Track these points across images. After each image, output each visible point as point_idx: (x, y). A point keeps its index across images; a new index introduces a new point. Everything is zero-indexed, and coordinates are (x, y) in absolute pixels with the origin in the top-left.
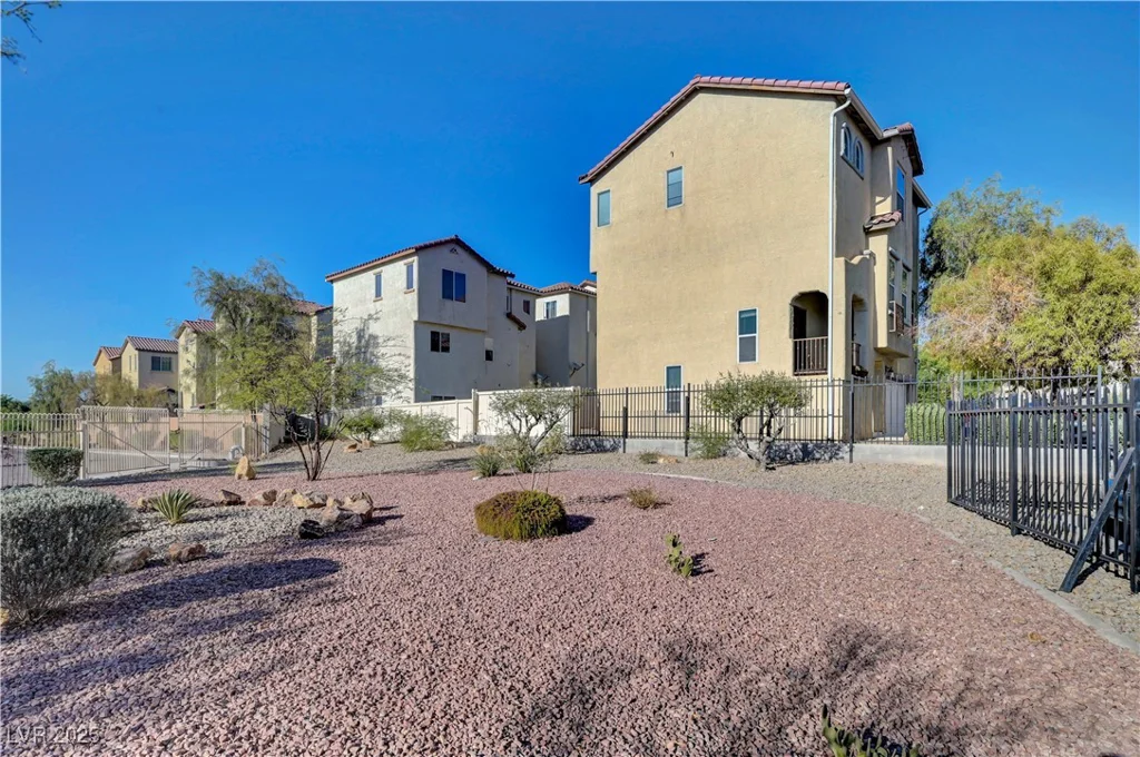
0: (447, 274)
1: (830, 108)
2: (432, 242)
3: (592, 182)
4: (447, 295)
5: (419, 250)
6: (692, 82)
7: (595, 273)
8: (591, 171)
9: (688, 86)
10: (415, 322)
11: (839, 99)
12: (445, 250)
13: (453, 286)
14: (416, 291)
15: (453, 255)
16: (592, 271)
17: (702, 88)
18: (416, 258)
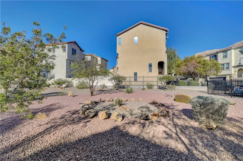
0: (73, 49)
1: (165, 32)
2: (71, 42)
3: (117, 36)
4: (73, 54)
5: (68, 43)
6: (140, 22)
7: (118, 54)
8: (118, 34)
9: (139, 22)
10: (66, 59)
11: (166, 31)
12: (73, 44)
13: (74, 52)
14: (67, 52)
15: (74, 45)
16: (117, 53)
17: (141, 23)
18: (67, 45)
